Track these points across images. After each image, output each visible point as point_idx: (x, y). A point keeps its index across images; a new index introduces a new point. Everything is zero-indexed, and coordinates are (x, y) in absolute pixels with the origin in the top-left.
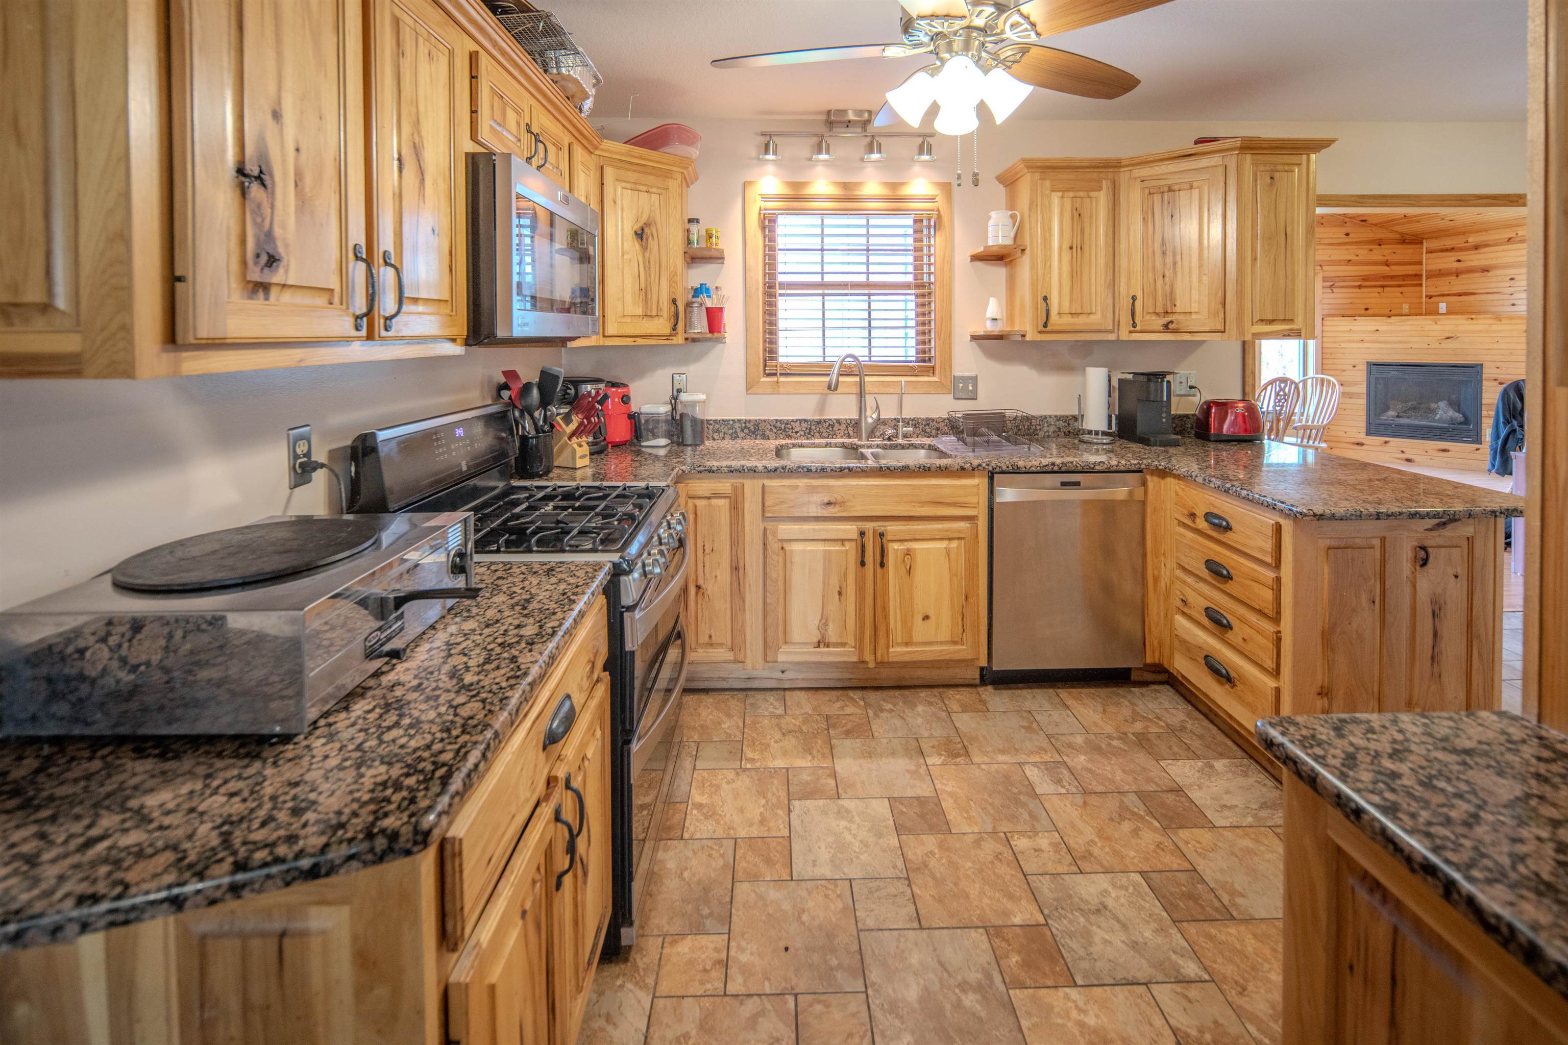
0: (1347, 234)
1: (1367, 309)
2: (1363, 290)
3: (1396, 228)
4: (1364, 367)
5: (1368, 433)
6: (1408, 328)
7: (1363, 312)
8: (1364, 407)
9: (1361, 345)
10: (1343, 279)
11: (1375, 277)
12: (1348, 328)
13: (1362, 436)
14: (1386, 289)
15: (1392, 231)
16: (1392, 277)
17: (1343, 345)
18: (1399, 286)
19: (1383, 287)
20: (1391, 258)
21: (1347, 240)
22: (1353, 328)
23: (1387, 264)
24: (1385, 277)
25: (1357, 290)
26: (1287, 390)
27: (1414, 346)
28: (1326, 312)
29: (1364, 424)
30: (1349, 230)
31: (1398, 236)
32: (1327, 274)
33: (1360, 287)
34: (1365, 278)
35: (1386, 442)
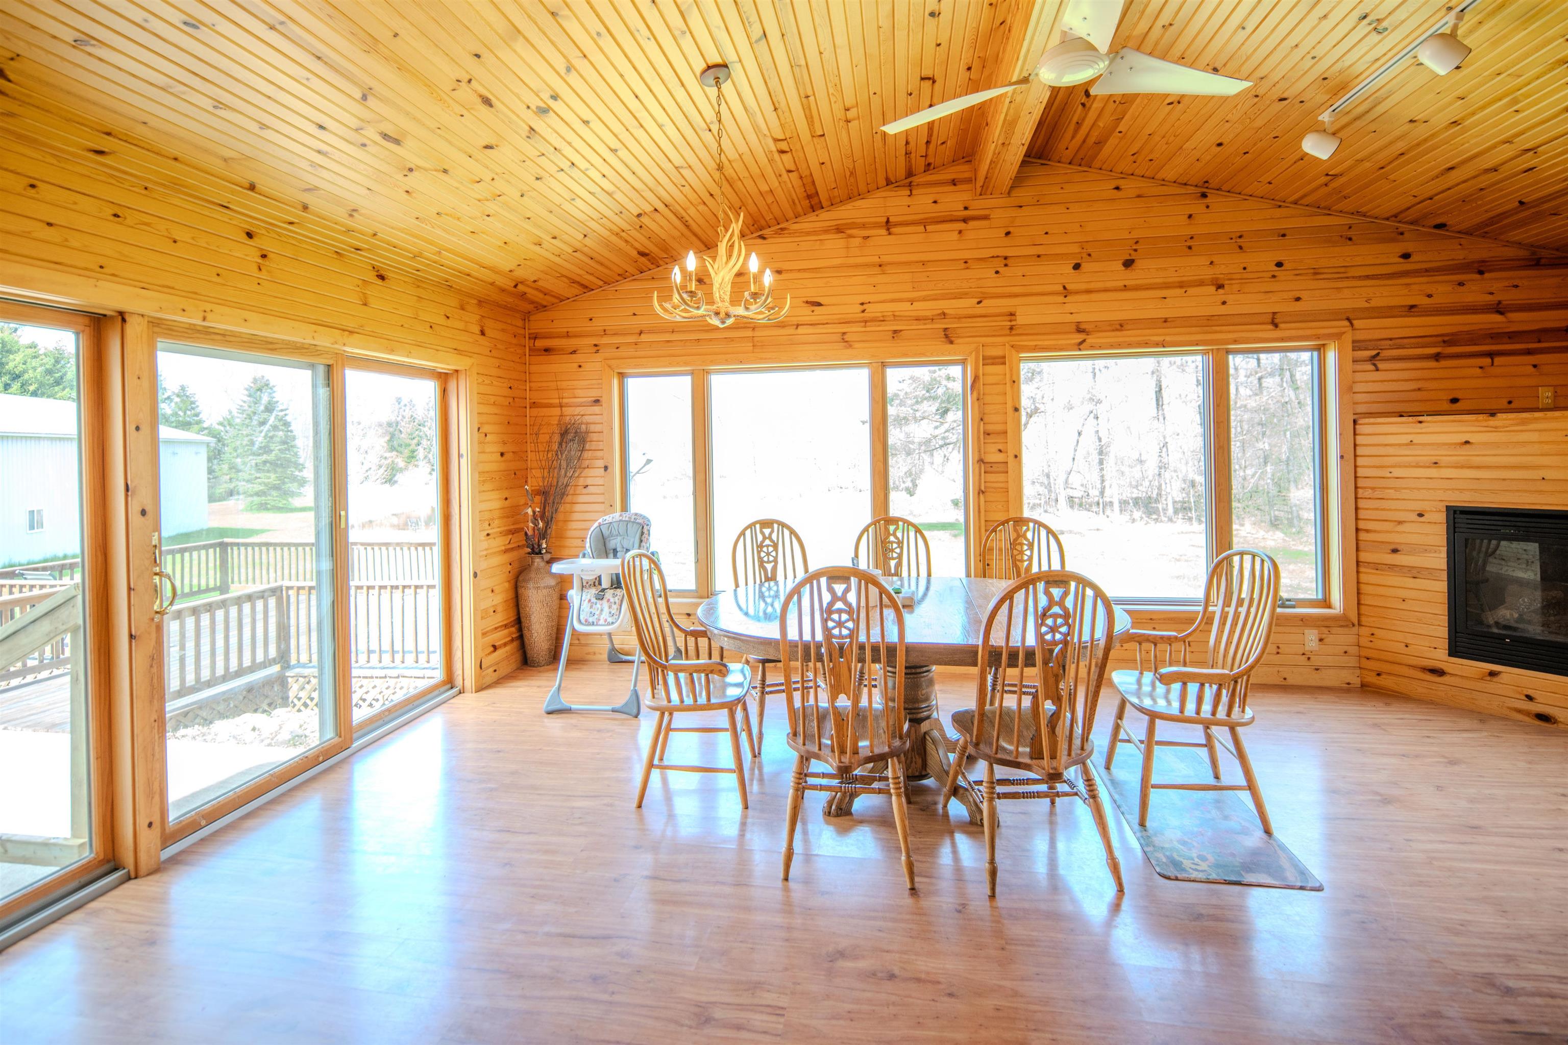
0: (1406, 256)
1: (1455, 401)
2: (1444, 363)
3: (1517, 235)
4: (1442, 517)
5: (1454, 651)
6: (1534, 437)
7: (1447, 406)
8: (1443, 598)
9: (1433, 472)
10: (1396, 342)
11: (1472, 338)
12: (1405, 439)
13: (1440, 656)
14: (1498, 360)
15: (1508, 244)
16: (1512, 336)
17: (1397, 472)
18: (1529, 352)
19: (1491, 355)
20: (1509, 297)
21: (1407, 266)
22: (1417, 439)
23: (1499, 309)
24: (1495, 336)
25: (1432, 364)
27: (1549, 474)
28: (1361, 409)
29: (1443, 632)
30: (1409, 247)
31: (1522, 253)
32: (1360, 336)
33: (1437, 357)
34: (1450, 340)
35: (1492, 674)
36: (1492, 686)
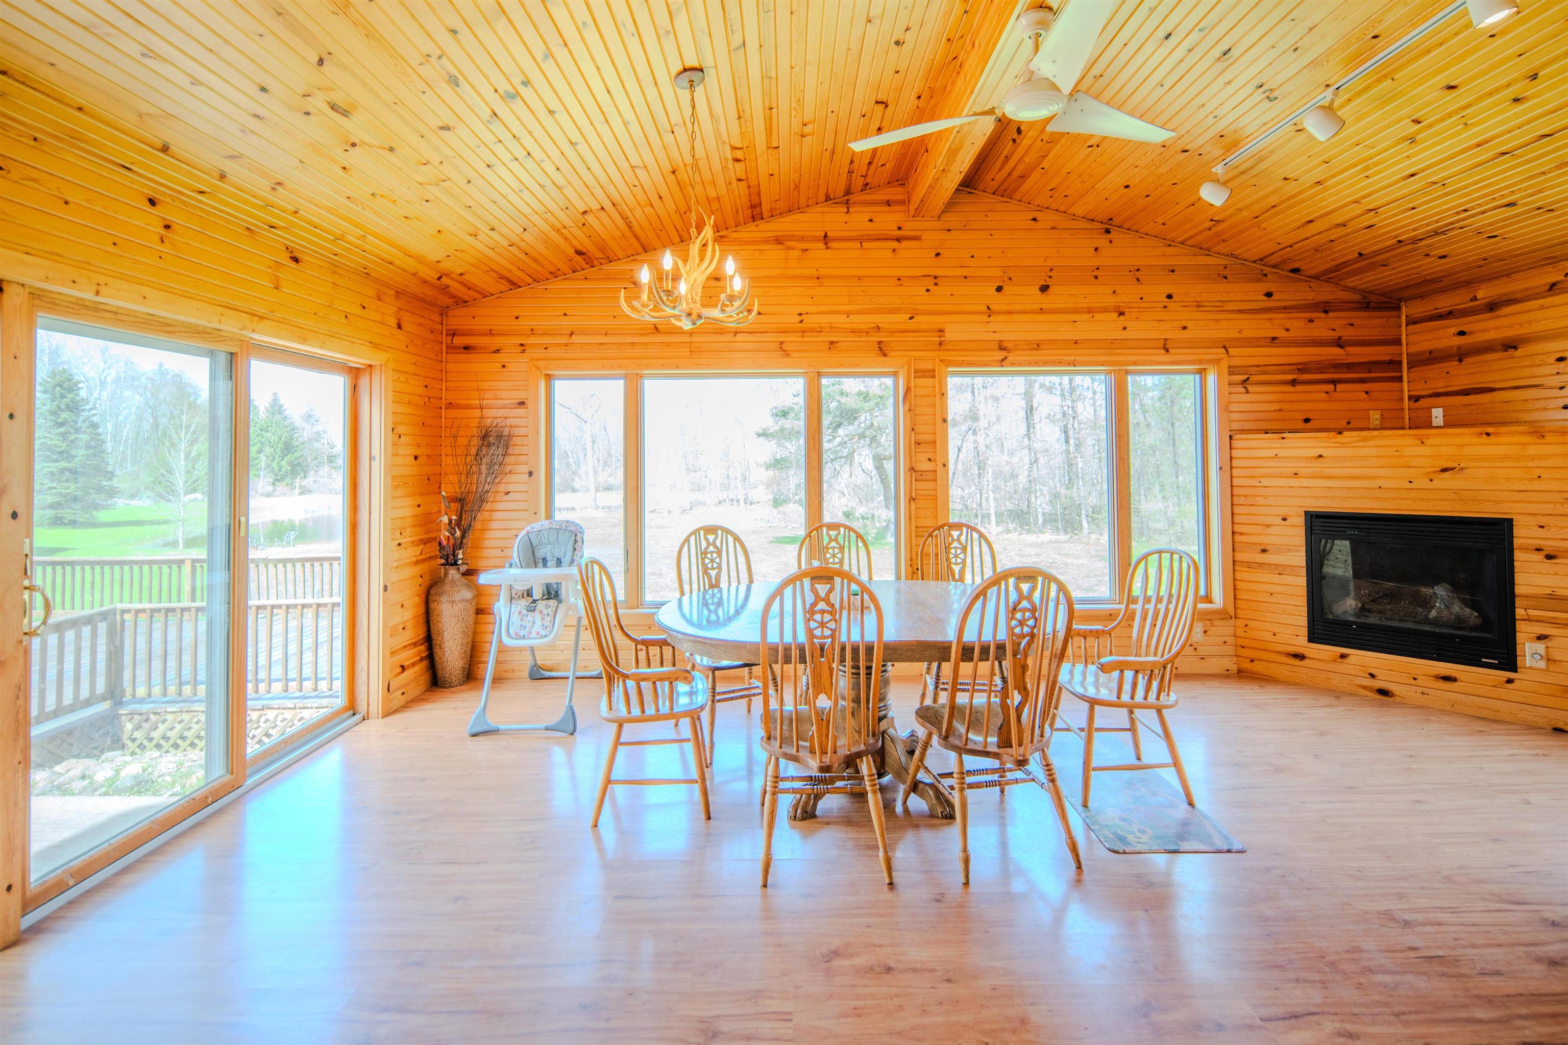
0: (1269, 295)
1: (1307, 421)
2: (1300, 388)
3: (1353, 282)
4: (1301, 521)
5: (1312, 638)
6: (1372, 451)
7: (1301, 425)
8: (1303, 591)
9: (1294, 482)
10: (1262, 369)
11: (1321, 367)
12: (1271, 453)
13: (1301, 642)
14: (1340, 387)
15: (1346, 289)
16: (1350, 367)
17: (1265, 482)
18: (1362, 381)
19: (1334, 382)
20: (1347, 333)
21: (1270, 303)
22: (1281, 453)
23: (1339, 343)
24: (1337, 366)
25: (1290, 388)
26: (1036, 596)
27: (1382, 483)
28: (1236, 426)
29: (1303, 621)
30: (1271, 287)
31: (1357, 297)
32: (1235, 362)
33: (1294, 382)
34: (1303, 368)
35: (1343, 656)
36: (1342, 667)
